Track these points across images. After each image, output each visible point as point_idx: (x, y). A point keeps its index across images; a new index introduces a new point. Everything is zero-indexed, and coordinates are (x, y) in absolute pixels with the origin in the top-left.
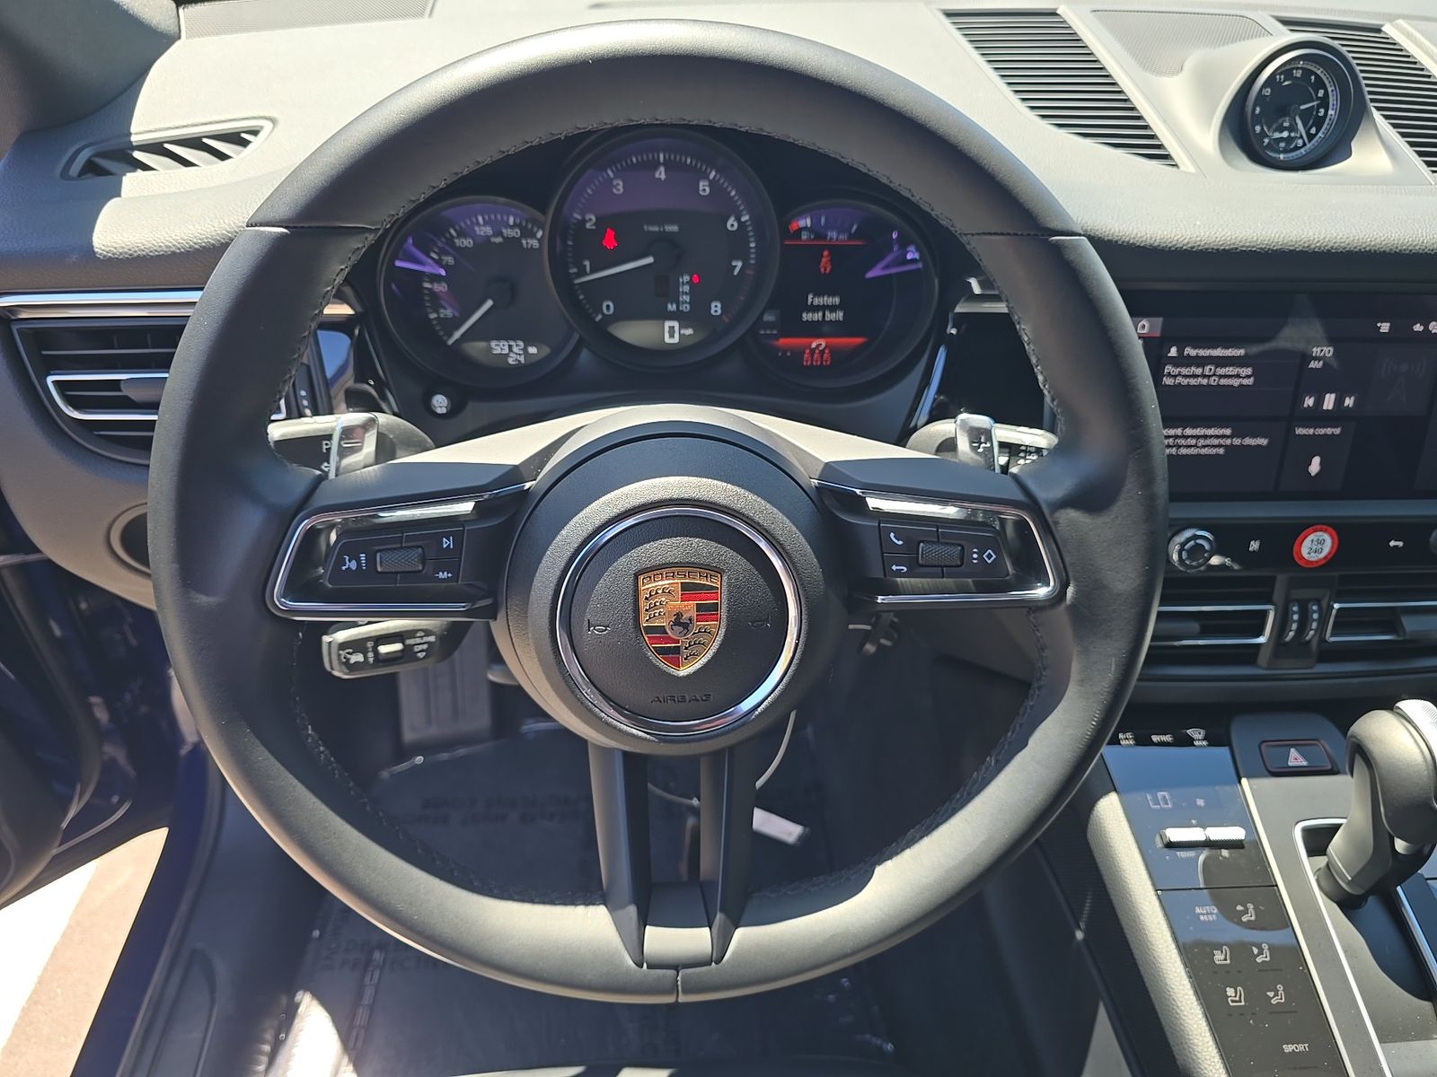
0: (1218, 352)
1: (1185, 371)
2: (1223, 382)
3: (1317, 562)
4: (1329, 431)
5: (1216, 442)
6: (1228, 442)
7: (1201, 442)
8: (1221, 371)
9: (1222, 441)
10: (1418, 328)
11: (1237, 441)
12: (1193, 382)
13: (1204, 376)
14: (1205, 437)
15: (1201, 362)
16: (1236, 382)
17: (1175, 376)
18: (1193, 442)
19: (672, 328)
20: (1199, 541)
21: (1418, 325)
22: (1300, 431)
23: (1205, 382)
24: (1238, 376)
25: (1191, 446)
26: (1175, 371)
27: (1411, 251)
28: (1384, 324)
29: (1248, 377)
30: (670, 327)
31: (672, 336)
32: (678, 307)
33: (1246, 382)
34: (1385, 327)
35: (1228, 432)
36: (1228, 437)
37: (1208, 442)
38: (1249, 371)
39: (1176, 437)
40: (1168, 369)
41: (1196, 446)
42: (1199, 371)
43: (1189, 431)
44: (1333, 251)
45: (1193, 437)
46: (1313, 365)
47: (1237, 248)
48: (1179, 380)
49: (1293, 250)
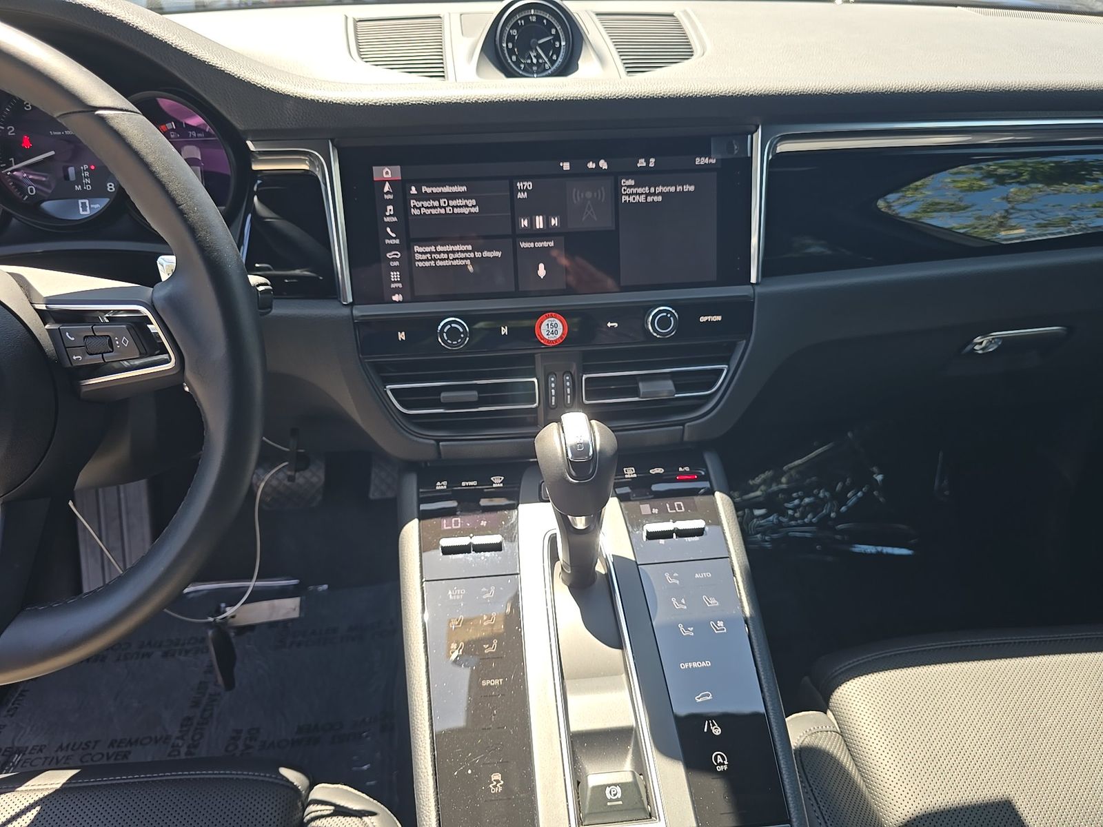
0: (447, 189)
1: (426, 204)
2: (456, 211)
3: (556, 341)
4: (545, 244)
5: (463, 255)
6: (472, 255)
7: (451, 256)
8: (452, 203)
9: (467, 255)
10: (591, 165)
11: (478, 255)
12: (434, 211)
13: (440, 207)
14: (453, 252)
15: (436, 196)
16: (466, 211)
17: (420, 208)
18: (446, 256)
19: (84, 204)
20: (453, 325)
21: (591, 163)
22: (523, 245)
23: (443, 211)
24: (466, 206)
25: (445, 259)
26: (419, 204)
27: (537, 99)
28: (565, 164)
29: (473, 206)
30: (82, 203)
31: (84, 210)
32: (82, 188)
33: (473, 210)
34: (566, 166)
35: (470, 248)
36: (470, 251)
37: (457, 256)
38: (474, 202)
39: (431, 253)
40: (413, 203)
41: (448, 259)
42: (436, 203)
43: (440, 248)
44: (479, 101)
45: (444, 252)
46: (520, 195)
47: (408, 103)
48: (423, 210)
49: (450, 103)
